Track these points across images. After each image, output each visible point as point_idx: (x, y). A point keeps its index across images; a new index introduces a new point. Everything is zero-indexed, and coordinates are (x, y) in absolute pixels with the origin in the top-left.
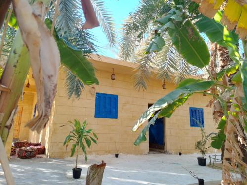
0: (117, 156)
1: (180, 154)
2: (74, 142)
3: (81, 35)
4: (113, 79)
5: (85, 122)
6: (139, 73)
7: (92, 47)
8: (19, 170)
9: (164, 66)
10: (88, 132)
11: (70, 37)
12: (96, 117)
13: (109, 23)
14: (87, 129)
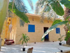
0: (35, 43)
1: (53, 42)
2: (23, 40)
3: (23, 7)
4: (33, 20)
5: (26, 34)
6: (41, 18)
7: (27, 11)
8: (7, 49)
9: (49, 16)
10: (27, 37)
11: (20, 8)
12: (29, 32)
13: (31, 3)
14: (26, 36)
